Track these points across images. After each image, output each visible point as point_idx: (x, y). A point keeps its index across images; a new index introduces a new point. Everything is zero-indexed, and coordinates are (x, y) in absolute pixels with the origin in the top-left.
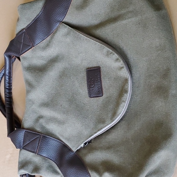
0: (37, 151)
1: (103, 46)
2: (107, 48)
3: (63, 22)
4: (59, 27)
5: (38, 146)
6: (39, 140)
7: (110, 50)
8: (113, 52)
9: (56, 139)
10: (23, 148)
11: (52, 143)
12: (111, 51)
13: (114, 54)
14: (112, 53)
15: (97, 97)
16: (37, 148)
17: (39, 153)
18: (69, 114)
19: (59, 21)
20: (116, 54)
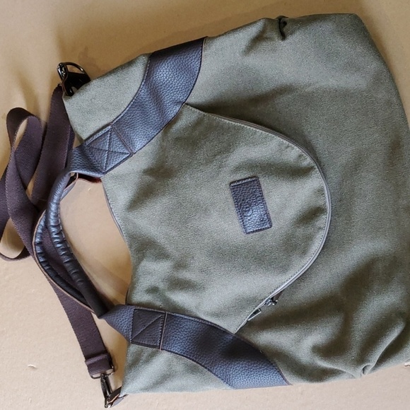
0: (160, 344)
1: (270, 135)
2: (279, 138)
3: (187, 104)
4: (181, 112)
5: (161, 335)
6: (163, 324)
7: (285, 141)
8: (290, 144)
9: (193, 319)
10: (133, 342)
11: (187, 327)
12: (287, 143)
13: (293, 149)
14: (288, 147)
15: (261, 230)
16: (161, 338)
17: (165, 348)
18: (212, 271)
19: (180, 102)
20: (295, 147)
